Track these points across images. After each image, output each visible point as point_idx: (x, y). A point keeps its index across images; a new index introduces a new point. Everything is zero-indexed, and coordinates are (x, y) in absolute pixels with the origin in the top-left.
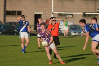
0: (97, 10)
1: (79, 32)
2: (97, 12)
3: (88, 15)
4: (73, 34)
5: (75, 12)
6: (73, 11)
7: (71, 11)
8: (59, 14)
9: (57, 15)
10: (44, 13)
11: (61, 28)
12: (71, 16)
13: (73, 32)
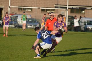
0: (55, 6)
1: (35, 25)
2: (54, 7)
3: (46, 10)
4: (29, 27)
5: (35, 7)
6: (32, 6)
7: (30, 6)
8: (19, 8)
9: (18, 9)
10: (5, 7)
11: (18, 21)
12: (30, 10)
13: (29, 25)
